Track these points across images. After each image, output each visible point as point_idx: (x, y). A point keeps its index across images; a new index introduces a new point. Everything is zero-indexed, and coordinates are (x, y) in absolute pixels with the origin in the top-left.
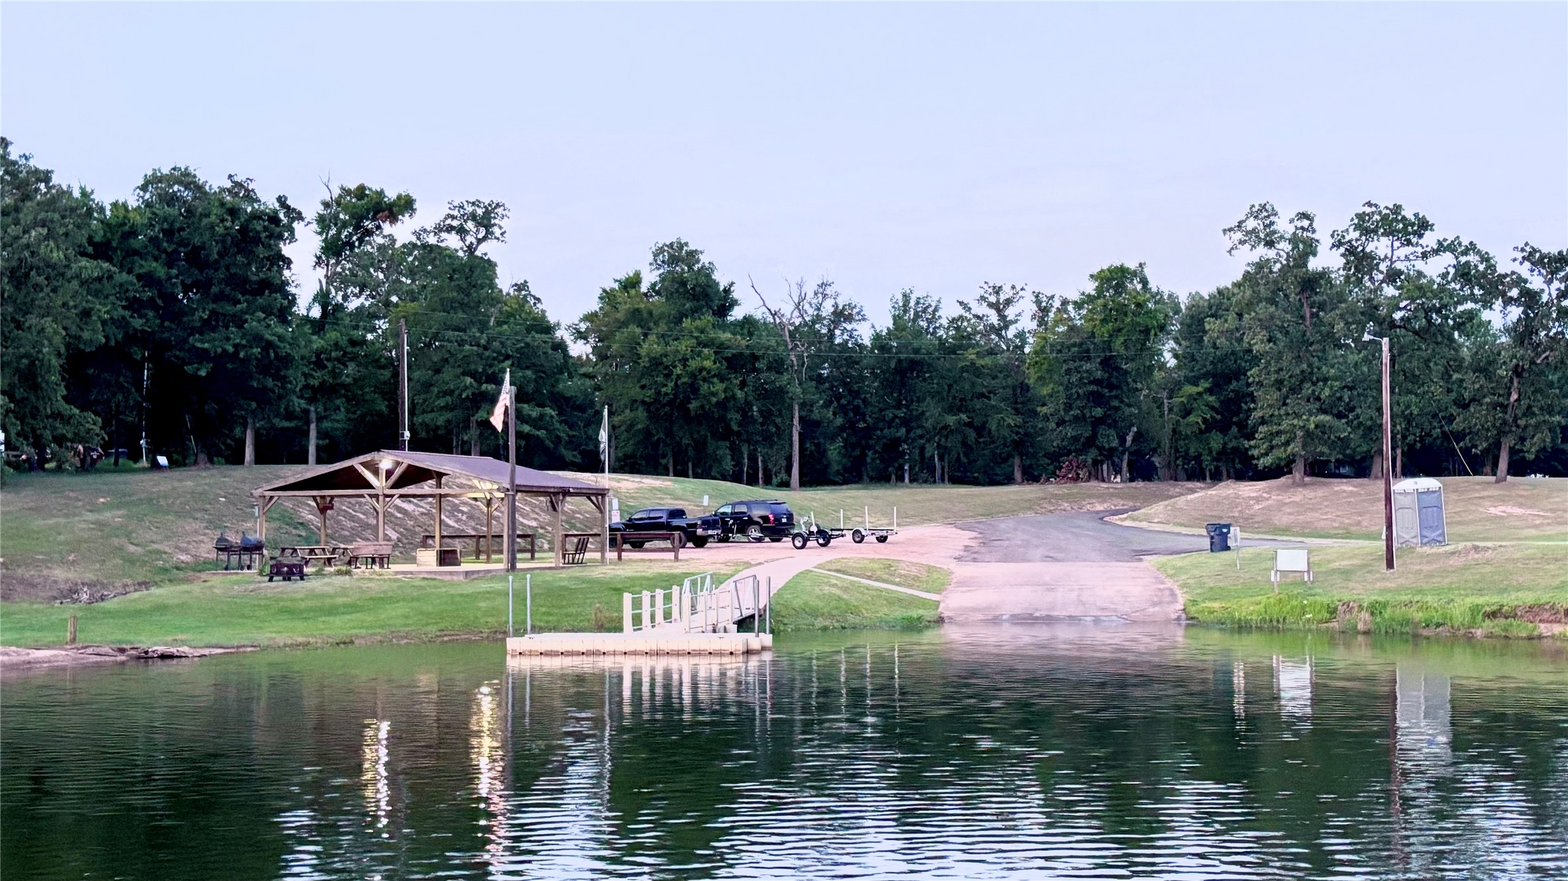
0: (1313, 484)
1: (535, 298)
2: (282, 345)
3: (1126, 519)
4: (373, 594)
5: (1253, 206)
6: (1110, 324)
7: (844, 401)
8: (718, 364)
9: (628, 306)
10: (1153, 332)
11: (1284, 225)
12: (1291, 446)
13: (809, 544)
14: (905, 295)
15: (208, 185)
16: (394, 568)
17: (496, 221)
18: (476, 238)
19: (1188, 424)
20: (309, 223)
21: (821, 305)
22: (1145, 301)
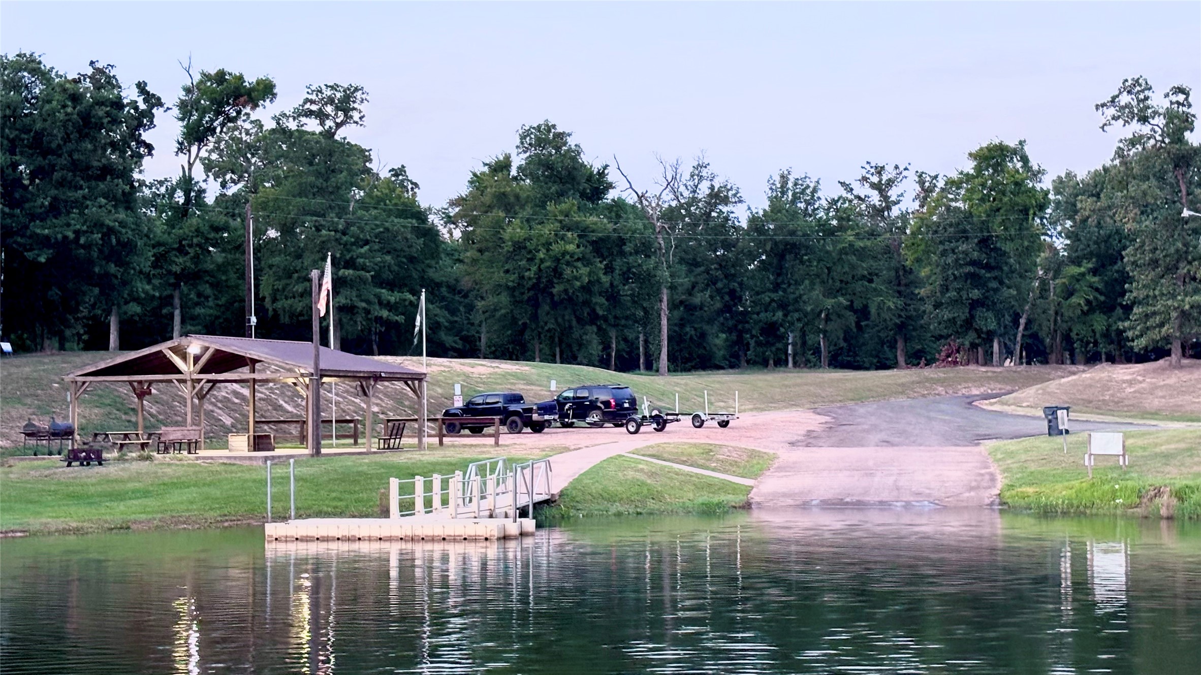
0: (1191, 366)
1: (412, 183)
2: (124, 231)
3: (995, 403)
4: (166, 479)
5: (1126, 80)
6: (988, 204)
7: (720, 285)
8: (582, 248)
9: (494, 189)
10: (1031, 212)
11: (1159, 101)
12: (1165, 328)
13: (642, 429)
14: (782, 177)
15: (54, 71)
16: (202, 453)
17: (356, 105)
18: (335, 122)
19: (1070, 306)
20: (168, 109)
21: (696, 187)
22: (1023, 180)
